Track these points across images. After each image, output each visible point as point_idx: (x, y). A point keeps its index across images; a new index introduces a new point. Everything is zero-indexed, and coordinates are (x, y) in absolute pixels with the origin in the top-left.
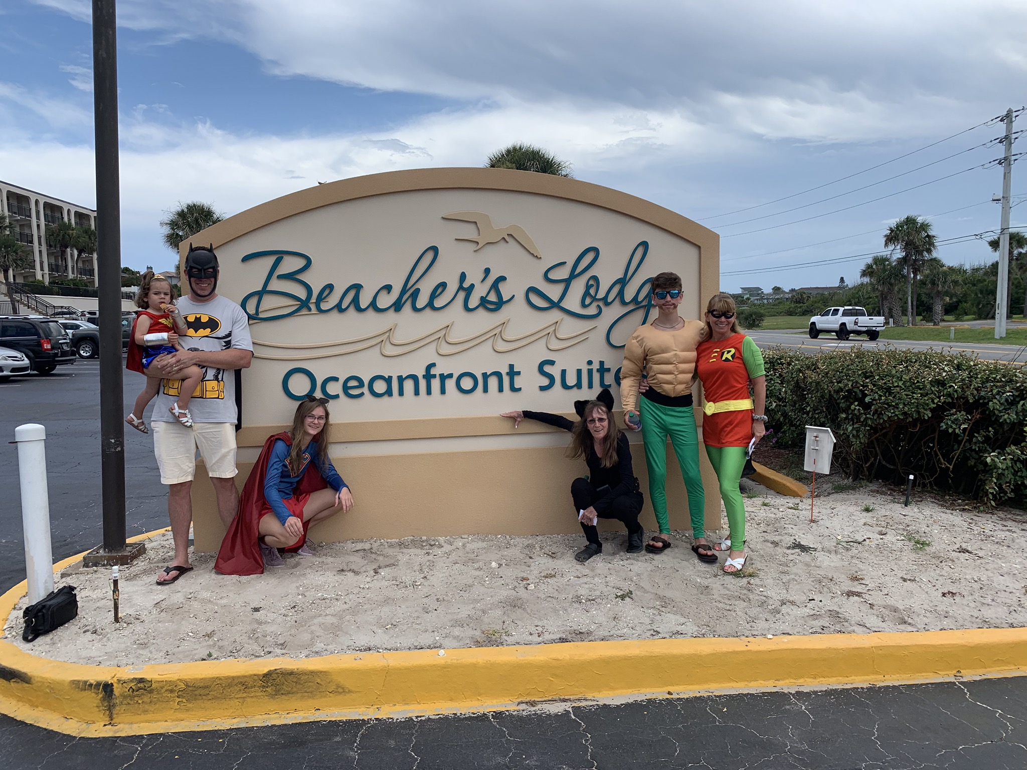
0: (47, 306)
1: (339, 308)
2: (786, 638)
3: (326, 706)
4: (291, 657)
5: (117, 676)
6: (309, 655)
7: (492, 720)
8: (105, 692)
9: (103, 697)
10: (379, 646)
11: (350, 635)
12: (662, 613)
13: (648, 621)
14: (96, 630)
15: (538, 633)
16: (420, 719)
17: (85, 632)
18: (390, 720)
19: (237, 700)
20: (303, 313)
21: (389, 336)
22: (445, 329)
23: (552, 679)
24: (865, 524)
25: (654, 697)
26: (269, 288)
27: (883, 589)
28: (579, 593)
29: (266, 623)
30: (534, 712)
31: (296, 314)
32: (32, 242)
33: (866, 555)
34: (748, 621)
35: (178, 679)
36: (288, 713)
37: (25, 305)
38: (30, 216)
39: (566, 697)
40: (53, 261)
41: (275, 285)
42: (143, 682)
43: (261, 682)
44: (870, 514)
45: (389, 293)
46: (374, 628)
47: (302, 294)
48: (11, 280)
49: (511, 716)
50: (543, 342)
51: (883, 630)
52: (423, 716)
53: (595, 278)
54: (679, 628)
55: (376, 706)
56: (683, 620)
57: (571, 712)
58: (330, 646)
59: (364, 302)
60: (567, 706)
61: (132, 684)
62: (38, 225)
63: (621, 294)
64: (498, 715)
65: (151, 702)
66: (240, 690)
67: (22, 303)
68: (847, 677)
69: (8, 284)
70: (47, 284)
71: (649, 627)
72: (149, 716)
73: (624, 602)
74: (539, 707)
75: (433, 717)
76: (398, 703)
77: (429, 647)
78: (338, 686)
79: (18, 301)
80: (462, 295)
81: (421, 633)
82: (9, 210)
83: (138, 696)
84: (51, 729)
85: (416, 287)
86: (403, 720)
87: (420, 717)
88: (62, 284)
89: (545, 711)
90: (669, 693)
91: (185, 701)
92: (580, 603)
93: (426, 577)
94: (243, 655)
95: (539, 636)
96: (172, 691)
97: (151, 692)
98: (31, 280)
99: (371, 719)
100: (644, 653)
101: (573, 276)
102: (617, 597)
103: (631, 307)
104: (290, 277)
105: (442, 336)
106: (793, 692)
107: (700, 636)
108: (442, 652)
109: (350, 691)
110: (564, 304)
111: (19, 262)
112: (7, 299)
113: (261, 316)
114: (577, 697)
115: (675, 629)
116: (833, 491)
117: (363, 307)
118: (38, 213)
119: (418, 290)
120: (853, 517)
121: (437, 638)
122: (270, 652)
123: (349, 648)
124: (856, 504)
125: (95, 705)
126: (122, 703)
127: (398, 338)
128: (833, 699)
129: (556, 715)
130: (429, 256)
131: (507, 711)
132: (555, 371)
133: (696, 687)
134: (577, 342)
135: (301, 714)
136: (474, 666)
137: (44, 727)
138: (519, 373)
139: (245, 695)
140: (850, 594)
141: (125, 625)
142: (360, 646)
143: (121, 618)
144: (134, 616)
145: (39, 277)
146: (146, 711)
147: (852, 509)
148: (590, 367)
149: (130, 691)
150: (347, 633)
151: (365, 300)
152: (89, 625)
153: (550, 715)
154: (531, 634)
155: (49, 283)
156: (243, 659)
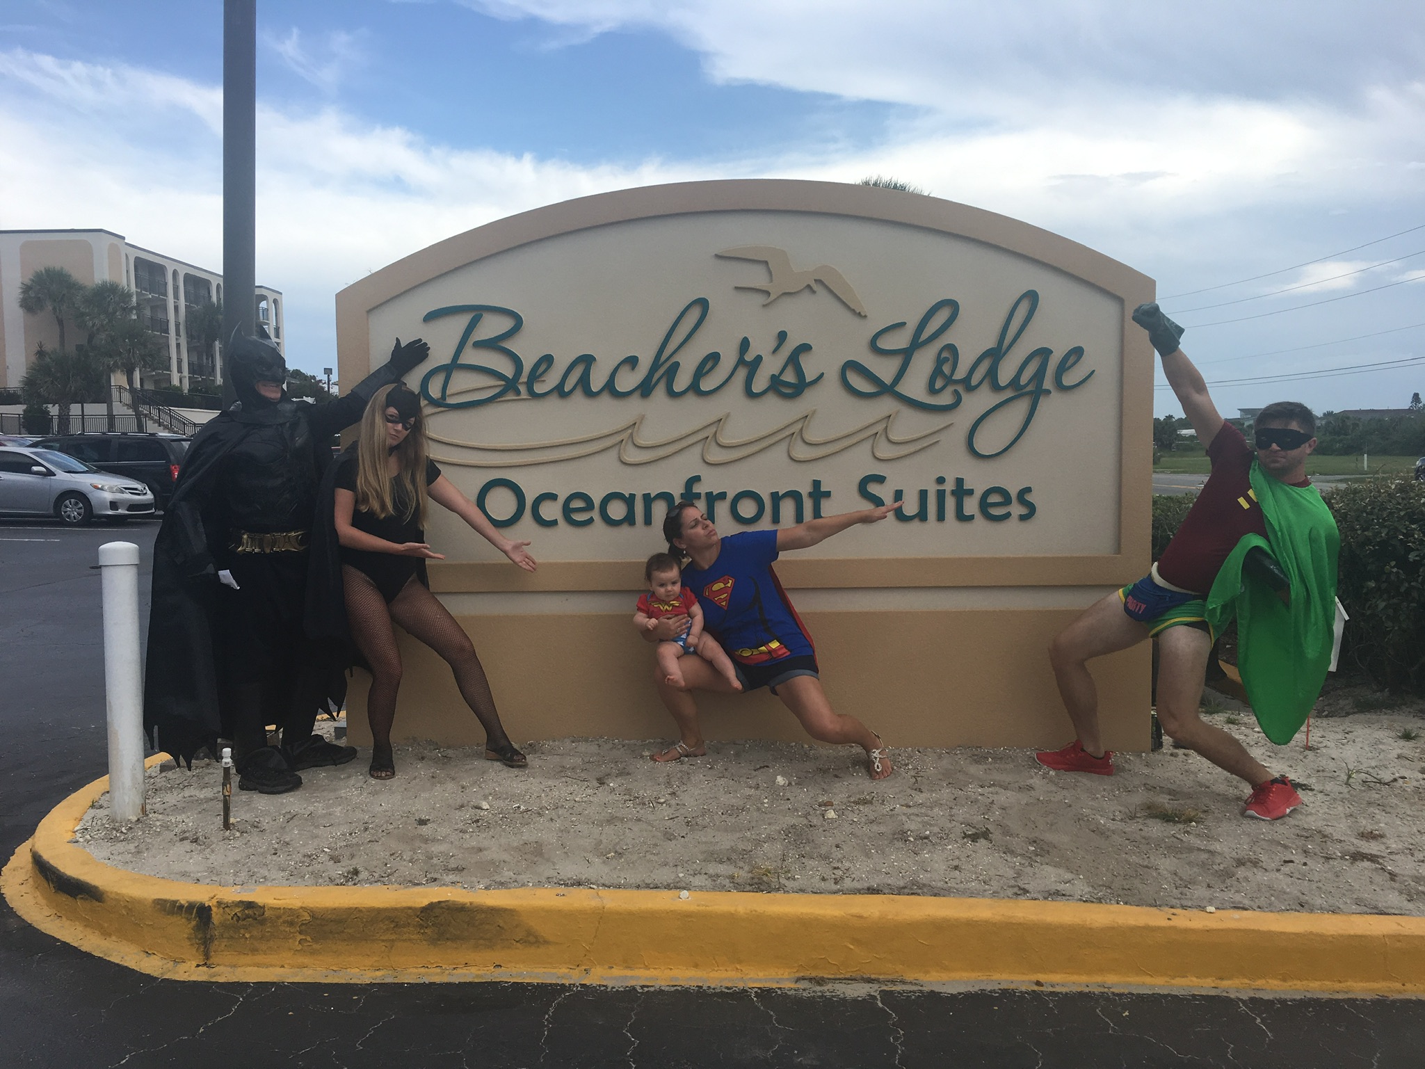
0: (184, 424)
1: (560, 391)
2: (1237, 914)
3: (510, 962)
4: (465, 888)
5: (217, 897)
6: (490, 885)
7: (755, 999)
8: (199, 918)
9: (197, 925)
10: (593, 880)
11: (554, 864)
12: (1036, 864)
13: (1011, 873)
14: (197, 839)
15: (835, 879)
16: (646, 989)
17: (182, 840)
18: (602, 989)
19: (383, 944)
20: (509, 398)
21: (631, 434)
22: (716, 425)
23: (852, 947)
24: (1399, 757)
25: (1012, 986)
26: (462, 361)
27: (1416, 853)
28: (906, 827)
29: (434, 840)
30: (820, 994)
31: (499, 400)
32: (167, 331)
33: (1394, 801)
34: (1178, 885)
35: (302, 908)
36: (454, 969)
37: (155, 421)
38: (165, 294)
39: (873, 976)
40: (195, 359)
41: (471, 356)
42: (253, 907)
43: (417, 919)
44: (1411, 744)
45: (633, 369)
46: (590, 856)
47: (507, 369)
48: (137, 385)
49: (785, 996)
50: (867, 446)
51: (1407, 912)
52: (652, 986)
53: (951, 348)
54: (1061, 887)
55: (584, 967)
56: (1068, 876)
57: (878, 997)
58: (523, 876)
59: (597, 383)
60: (873, 989)
61: (237, 910)
62: (176, 306)
63: (992, 374)
64: (765, 994)
65: (262, 937)
66: (387, 929)
67: (152, 419)
68: (1340, 982)
69: (132, 390)
70: (186, 391)
71: (1012, 882)
72: (259, 958)
73: (977, 844)
74: (829, 986)
75: (667, 989)
76: (616, 964)
77: (668, 887)
78: (529, 933)
79: (146, 416)
80: (742, 373)
81: (657, 867)
82: (137, 286)
83: (245, 928)
84: (126, 965)
85: (675, 359)
86: (622, 989)
87: (648, 987)
88: (206, 392)
89: (838, 993)
90: (1038, 983)
91: (309, 939)
92: (906, 841)
93: (674, 793)
94: (396, 881)
95: (836, 883)
96: (291, 924)
97: (263, 922)
98: (164, 385)
99: (574, 985)
100: (998, 918)
101: (917, 343)
102: (965, 836)
103: (1009, 394)
104: (492, 344)
105: (710, 435)
106: (1245, 997)
107: (1094, 900)
108: (684, 894)
109: (546, 942)
110: (902, 388)
111: (148, 359)
112: (131, 412)
113: (451, 401)
114: (890, 977)
115: (1053, 887)
116: (1356, 710)
117: (595, 389)
118: (176, 289)
119: (677, 365)
120: (1381, 747)
121: (681, 875)
122: (435, 880)
123: (550, 880)
124: (1389, 728)
125: (186, 936)
126: (222, 935)
127: (646, 436)
128: (1312, 1012)
129: (855, 1001)
130: (695, 314)
131: (780, 988)
132: (884, 492)
133: (1084, 979)
134: (920, 447)
135: (474, 970)
136: (731, 918)
137: (117, 962)
138: (828, 494)
139: (393, 937)
140: (1357, 856)
141: (238, 834)
142: (565, 878)
143: (233, 824)
144: (251, 823)
145: (175, 382)
146: (254, 951)
147: (1380, 734)
148: (941, 488)
149: (235, 919)
150: (548, 860)
151: (598, 380)
152: (189, 831)
153: (844, 999)
154: (824, 879)
155: (189, 391)
156: (396, 886)
